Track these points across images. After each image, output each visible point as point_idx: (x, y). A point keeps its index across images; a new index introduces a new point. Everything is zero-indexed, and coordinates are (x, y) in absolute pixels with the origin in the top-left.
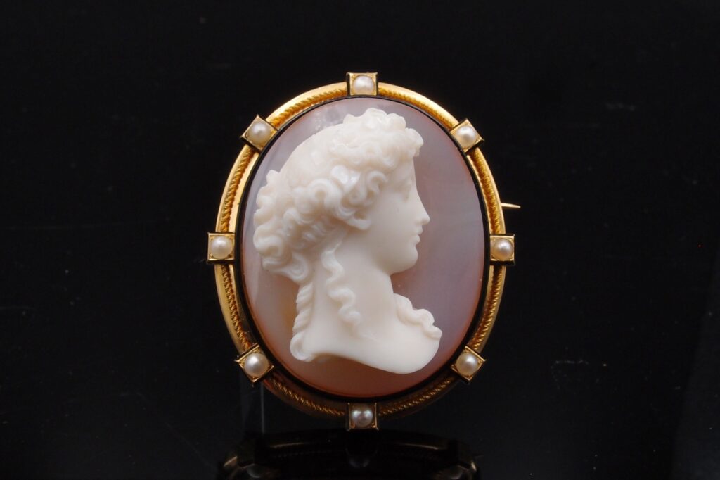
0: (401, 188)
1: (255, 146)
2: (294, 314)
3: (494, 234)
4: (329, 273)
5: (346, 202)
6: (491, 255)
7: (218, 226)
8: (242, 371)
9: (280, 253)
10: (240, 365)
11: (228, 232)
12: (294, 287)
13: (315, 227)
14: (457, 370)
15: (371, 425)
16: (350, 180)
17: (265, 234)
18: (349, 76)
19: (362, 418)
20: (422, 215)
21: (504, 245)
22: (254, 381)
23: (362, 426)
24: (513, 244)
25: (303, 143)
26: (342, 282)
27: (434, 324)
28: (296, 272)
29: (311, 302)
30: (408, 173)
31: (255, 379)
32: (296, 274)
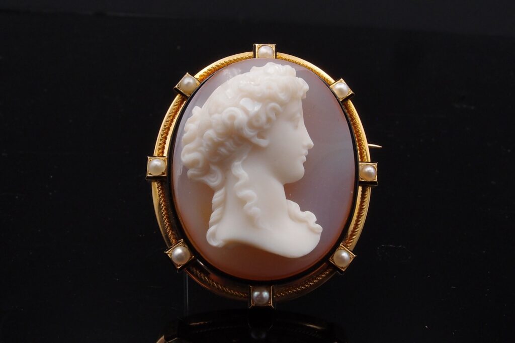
0: (291, 119)
1: (185, 94)
2: (211, 211)
3: (362, 161)
4: (237, 179)
5: (251, 125)
6: (360, 176)
7: (156, 152)
8: (170, 260)
9: (200, 165)
10: (169, 255)
11: (163, 156)
12: (211, 192)
13: (227, 143)
14: (334, 262)
15: (267, 303)
16: (254, 108)
17: (189, 151)
18: (255, 46)
19: (260, 297)
20: (308, 141)
21: (370, 169)
22: (179, 268)
23: (261, 304)
24: (376, 169)
25: (220, 86)
26: (246, 186)
27: (317, 222)
28: (213, 179)
29: (224, 202)
30: (297, 108)
31: (179, 266)
32: (213, 181)
